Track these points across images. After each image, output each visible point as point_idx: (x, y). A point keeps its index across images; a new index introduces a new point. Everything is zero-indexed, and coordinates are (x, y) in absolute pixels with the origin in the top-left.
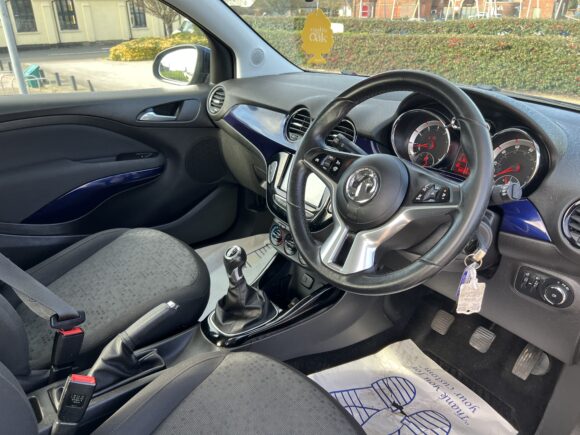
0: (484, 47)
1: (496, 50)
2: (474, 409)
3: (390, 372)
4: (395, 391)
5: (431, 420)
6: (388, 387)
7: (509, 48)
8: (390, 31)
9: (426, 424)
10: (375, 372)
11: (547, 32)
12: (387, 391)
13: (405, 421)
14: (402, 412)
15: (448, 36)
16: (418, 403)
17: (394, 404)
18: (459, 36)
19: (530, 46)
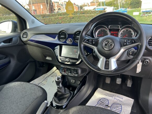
0: (68, 19)
1: (70, 19)
2: (122, 98)
3: (100, 98)
4: (104, 102)
5: (116, 105)
6: (102, 102)
7: (73, 18)
8: (44, 17)
9: (115, 107)
10: (96, 100)
11: (80, 14)
12: (102, 103)
13: (111, 109)
14: (109, 107)
15: (59, 17)
16: (110, 103)
17: (106, 106)
18: (61, 16)
19: (78, 17)
